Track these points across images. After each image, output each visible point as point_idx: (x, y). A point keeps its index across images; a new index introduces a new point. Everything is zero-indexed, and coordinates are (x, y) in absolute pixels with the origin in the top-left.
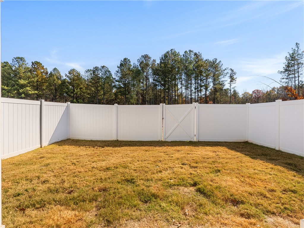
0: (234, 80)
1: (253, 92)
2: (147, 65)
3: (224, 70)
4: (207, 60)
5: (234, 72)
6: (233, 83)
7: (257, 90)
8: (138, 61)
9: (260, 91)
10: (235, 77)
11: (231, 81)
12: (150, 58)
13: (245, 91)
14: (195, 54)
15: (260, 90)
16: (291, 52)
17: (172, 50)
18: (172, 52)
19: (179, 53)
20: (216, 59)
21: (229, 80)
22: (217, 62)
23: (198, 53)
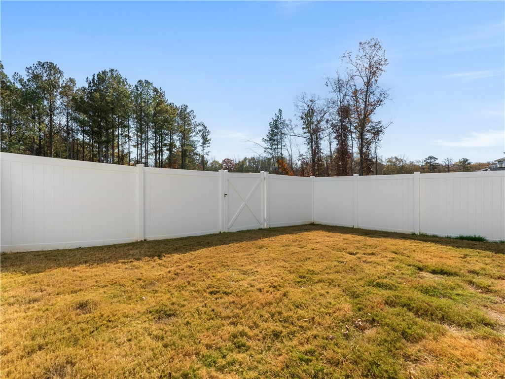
0: (208, 141)
1: (224, 161)
2: (53, 85)
3: (197, 125)
4: (171, 104)
5: (207, 130)
6: (206, 146)
7: (228, 159)
8: (28, 72)
9: (232, 161)
10: (209, 138)
11: (204, 143)
12: (61, 73)
13: (213, 160)
14: (156, 90)
15: (232, 159)
16: (275, 118)
17: (112, 70)
18: (112, 74)
19: (126, 79)
20: (187, 106)
21: (202, 141)
22: (188, 111)
23: (159, 89)
